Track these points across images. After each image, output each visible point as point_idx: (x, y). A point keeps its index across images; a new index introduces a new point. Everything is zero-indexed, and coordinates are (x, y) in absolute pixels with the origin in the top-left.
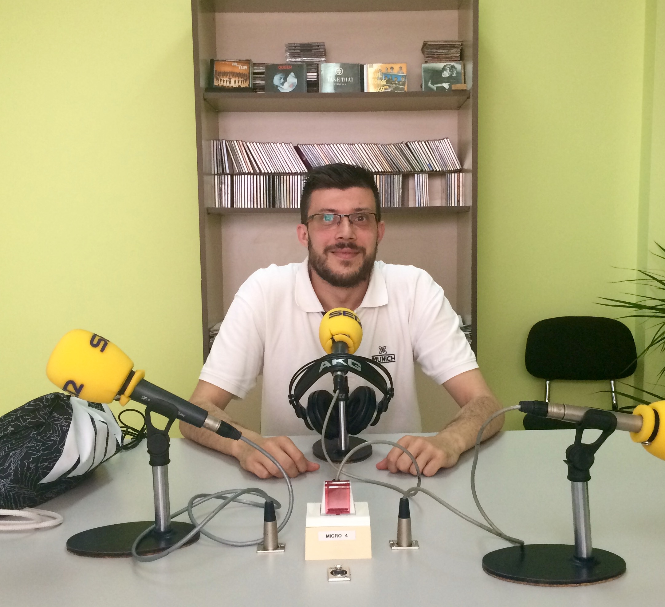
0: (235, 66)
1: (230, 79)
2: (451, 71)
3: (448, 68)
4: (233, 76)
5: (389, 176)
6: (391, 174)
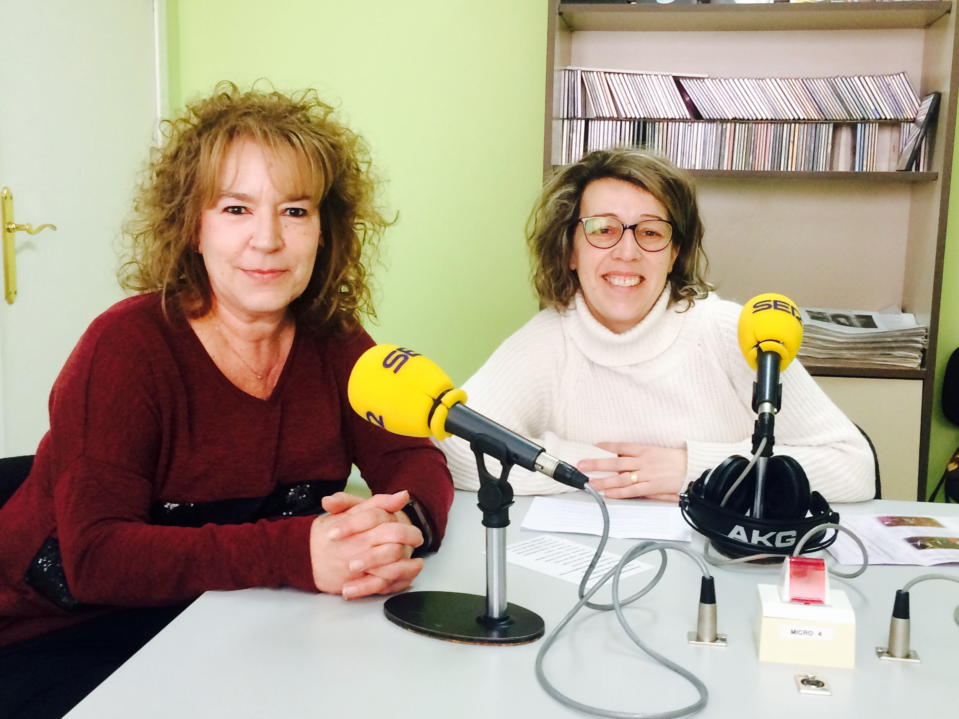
5: (814, 125)
6: (816, 123)
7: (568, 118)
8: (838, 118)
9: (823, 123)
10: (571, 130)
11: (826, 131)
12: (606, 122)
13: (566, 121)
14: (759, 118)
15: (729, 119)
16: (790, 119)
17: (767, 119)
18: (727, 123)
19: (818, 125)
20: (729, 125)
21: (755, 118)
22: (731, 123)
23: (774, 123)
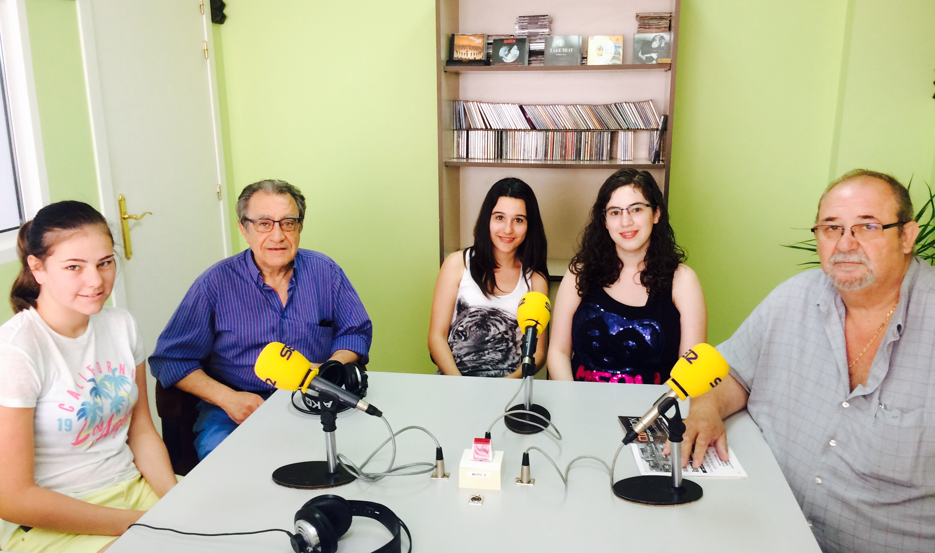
0: (471, 40)
1: (467, 52)
2: (660, 41)
3: (658, 39)
4: (470, 49)
5: (599, 133)
6: (601, 132)
7: (456, 130)
8: (614, 129)
9: (605, 131)
10: (458, 137)
11: (607, 136)
12: (479, 131)
13: (455, 131)
14: (568, 128)
15: (550, 129)
16: (585, 129)
17: (572, 129)
18: (549, 132)
19: (602, 133)
20: (550, 133)
21: (565, 128)
22: (551, 131)
23: (577, 132)
